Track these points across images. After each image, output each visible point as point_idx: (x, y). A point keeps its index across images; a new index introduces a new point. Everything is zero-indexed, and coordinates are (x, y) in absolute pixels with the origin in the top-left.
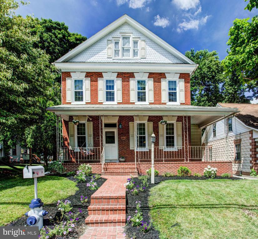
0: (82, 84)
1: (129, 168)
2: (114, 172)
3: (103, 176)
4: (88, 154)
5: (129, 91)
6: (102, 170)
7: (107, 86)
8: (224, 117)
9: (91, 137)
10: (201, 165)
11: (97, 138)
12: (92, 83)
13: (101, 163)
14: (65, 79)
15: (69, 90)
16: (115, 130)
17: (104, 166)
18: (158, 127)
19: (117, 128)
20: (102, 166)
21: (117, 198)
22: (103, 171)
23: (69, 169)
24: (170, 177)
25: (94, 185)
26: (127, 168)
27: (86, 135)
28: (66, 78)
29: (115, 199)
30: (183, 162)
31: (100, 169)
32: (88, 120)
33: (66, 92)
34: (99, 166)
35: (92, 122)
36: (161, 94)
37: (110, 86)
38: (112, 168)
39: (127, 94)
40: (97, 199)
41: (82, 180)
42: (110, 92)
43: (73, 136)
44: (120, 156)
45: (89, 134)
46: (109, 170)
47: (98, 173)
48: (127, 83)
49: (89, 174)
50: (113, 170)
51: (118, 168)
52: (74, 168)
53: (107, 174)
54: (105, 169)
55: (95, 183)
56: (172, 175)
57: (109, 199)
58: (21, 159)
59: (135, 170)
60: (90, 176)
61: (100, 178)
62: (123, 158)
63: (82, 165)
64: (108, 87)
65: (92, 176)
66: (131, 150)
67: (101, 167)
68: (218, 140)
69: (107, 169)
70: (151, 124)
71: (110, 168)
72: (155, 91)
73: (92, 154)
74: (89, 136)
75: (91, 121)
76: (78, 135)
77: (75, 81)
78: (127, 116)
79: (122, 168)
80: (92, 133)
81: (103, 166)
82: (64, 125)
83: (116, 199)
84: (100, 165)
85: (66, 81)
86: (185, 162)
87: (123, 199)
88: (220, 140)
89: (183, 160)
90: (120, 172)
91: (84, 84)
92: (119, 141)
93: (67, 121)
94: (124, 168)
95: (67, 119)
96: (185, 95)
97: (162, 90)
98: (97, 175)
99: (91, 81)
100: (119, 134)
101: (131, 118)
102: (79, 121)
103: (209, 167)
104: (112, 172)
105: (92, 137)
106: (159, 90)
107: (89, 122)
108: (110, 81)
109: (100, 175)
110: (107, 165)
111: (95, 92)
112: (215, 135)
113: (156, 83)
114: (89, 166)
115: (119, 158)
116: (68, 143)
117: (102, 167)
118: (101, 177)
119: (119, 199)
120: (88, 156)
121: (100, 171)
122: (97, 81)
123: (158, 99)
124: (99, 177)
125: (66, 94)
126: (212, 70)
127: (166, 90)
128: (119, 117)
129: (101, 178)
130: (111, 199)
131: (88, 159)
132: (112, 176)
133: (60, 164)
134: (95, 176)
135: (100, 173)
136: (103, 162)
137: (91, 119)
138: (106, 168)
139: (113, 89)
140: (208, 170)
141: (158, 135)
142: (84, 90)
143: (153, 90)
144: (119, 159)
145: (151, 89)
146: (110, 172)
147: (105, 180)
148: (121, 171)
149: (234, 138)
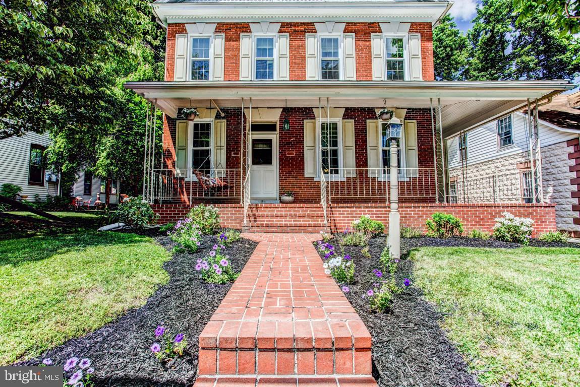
0: (208, 46)
1: (309, 216)
2: (272, 226)
3: (246, 235)
4: (214, 183)
5: (304, 58)
6: (243, 221)
7: (259, 50)
8: (526, 103)
9: (222, 151)
10: (476, 211)
11: (234, 154)
12: (228, 43)
13: (241, 203)
14: (175, 36)
15: (181, 57)
16: (274, 137)
17: (248, 211)
18: (364, 130)
19: (277, 132)
20: (243, 211)
21: (329, 346)
22: (245, 222)
23: (167, 217)
24: (412, 238)
25: (221, 266)
26: (304, 216)
27: (212, 147)
28: (177, 35)
29: (318, 350)
30: (434, 205)
31: (238, 218)
32: (218, 117)
33: (174, 62)
34: (238, 211)
35: (225, 120)
36: (370, 63)
37: (265, 50)
38: (268, 216)
39: (299, 64)
40: (232, 350)
41: (189, 247)
42: (265, 61)
43: (184, 148)
44: (283, 191)
45: (219, 144)
46: (260, 221)
47: (234, 226)
48: (300, 43)
49: (212, 229)
50: (270, 221)
51: (281, 216)
52: (179, 214)
53: (255, 229)
54: (252, 219)
55: (224, 260)
56: (417, 234)
57: (289, 350)
58: (97, 201)
59: (323, 221)
60: (215, 233)
61: (238, 241)
62: (289, 195)
63: (196, 207)
64: (260, 52)
65: (219, 235)
66: (307, 178)
67: (240, 214)
68: (474, 165)
69: (255, 218)
70: (351, 124)
71: (263, 216)
72: (358, 57)
73: (223, 184)
74: (217, 149)
75: (223, 118)
76: (194, 146)
77: (195, 41)
78: (299, 108)
79: (291, 215)
80: (223, 142)
81: (246, 211)
82: (166, 127)
83: (325, 350)
84: (239, 208)
85: (176, 39)
86: (437, 203)
87: (358, 350)
88: (478, 165)
89: (433, 200)
90: (286, 226)
91: (212, 46)
92: (280, 159)
93: (173, 119)
94: (295, 215)
95: (174, 115)
96: (422, 66)
97: (373, 56)
98: (232, 232)
99: (227, 39)
100: (281, 146)
101: (308, 113)
102: (196, 112)
103: (509, 215)
104: (267, 226)
105: (224, 152)
106: (366, 57)
107: (219, 121)
108: (265, 40)
109: (240, 231)
110: (257, 208)
111: (234, 61)
112: (464, 156)
113: (360, 43)
114: (213, 210)
115: (281, 194)
116: (174, 163)
117: (243, 214)
118: (241, 235)
119: (337, 349)
120: (213, 188)
121: (240, 223)
122: (237, 39)
123: (364, 73)
124: (237, 238)
125: (174, 66)
126: (444, 43)
127: (382, 56)
128: (281, 109)
129: (242, 240)
130: (299, 350)
131: (213, 195)
132: (269, 235)
133: (144, 205)
134: (227, 234)
135: (238, 228)
136: (247, 202)
137: (223, 115)
138: (254, 215)
139: (271, 55)
140: (507, 222)
141: (366, 147)
142: (211, 58)
143: (354, 55)
144: (280, 198)
145: (351, 53)
146: (262, 225)
147: (254, 245)
148: (288, 223)
149: (518, 160)
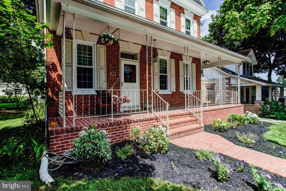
5: (152, 15)
11: (112, 73)
16: (137, 64)
18: (178, 66)
19: (139, 61)
22: (169, 133)
27: (94, 67)
32: (99, 42)
35: (105, 47)
39: (150, 18)
43: (71, 65)
45: (100, 65)
53: (175, 137)
70: (174, 62)
74: (100, 69)
75: (103, 44)
76: (78, 64)
80: (104, 63)
90: (188, 131)
92: (141, 79)
97: (181, 26)
100: (141, 71)
105: (105, 71)
107: (100, 46)
113: (177, 16)
127: (185, 27)
128: (141, 46)
139: (133, 6)
141: (179, 75)
143: (175, 23)
145: (173, 21)
146: (177, 133)
149: (205, 82)
